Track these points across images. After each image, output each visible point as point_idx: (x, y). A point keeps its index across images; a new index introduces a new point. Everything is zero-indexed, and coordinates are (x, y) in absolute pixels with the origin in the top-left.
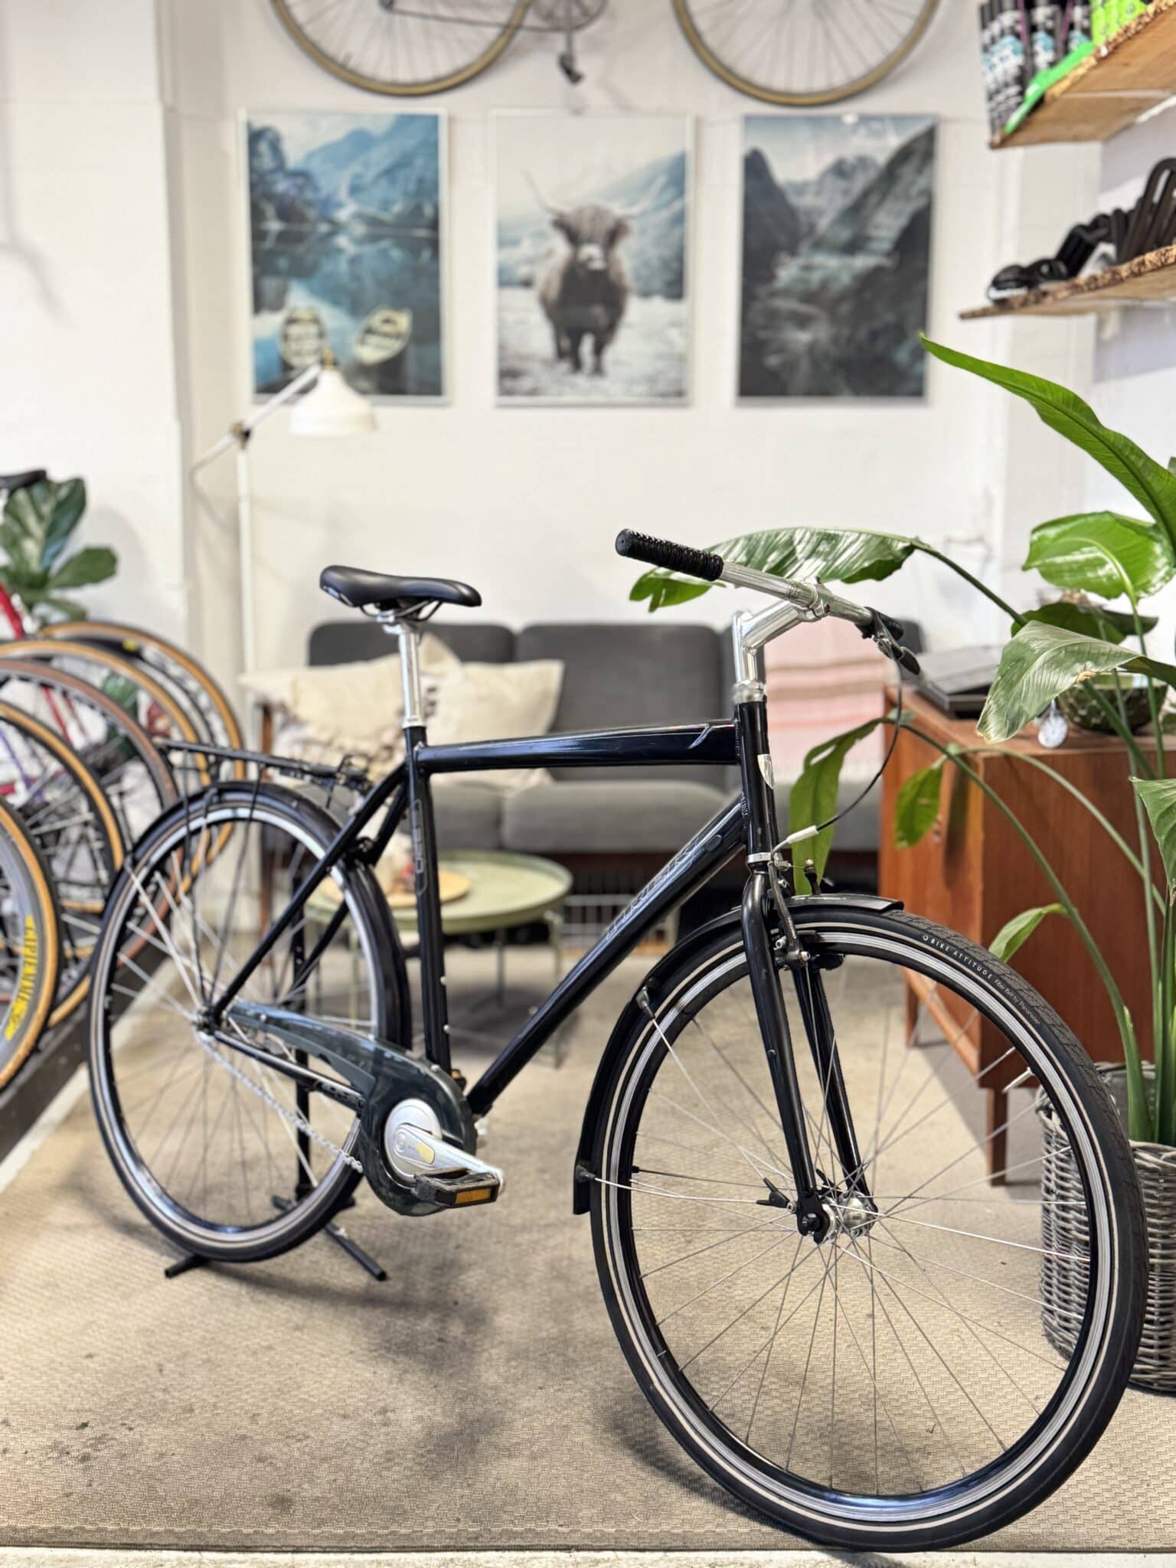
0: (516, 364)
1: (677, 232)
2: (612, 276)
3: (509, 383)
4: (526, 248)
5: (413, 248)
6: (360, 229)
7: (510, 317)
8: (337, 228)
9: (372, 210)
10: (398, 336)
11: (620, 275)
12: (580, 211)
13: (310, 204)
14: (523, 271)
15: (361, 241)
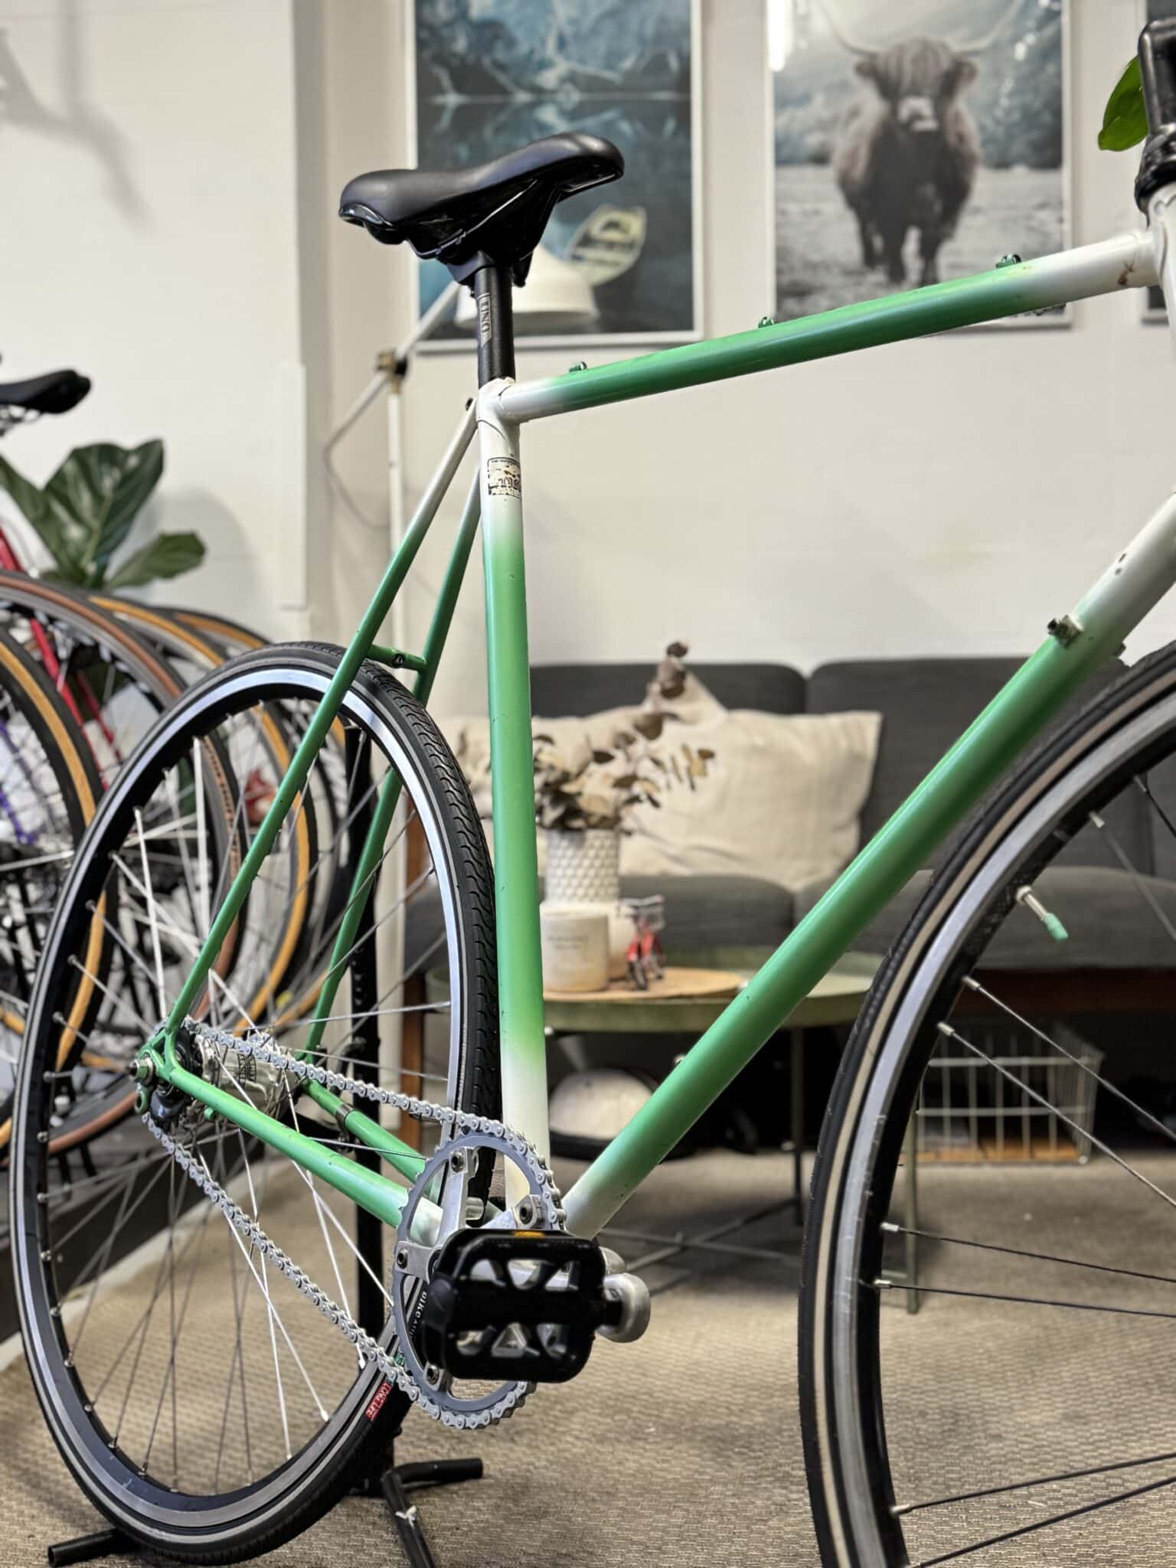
0: (803, 276)
1: (1050, 69)
2: (952, 139)
3: (791, 304)
4: (819, 107)
5: (651, 117)
6: (575, 97)
7: (793, 208)
8: (541, 95)
9: (591, 69)
10: (628, 246)
11: (961, 138)
12: (901, 49)
13: (501, 67)
14: (813, 141)
15: (574, 114)
